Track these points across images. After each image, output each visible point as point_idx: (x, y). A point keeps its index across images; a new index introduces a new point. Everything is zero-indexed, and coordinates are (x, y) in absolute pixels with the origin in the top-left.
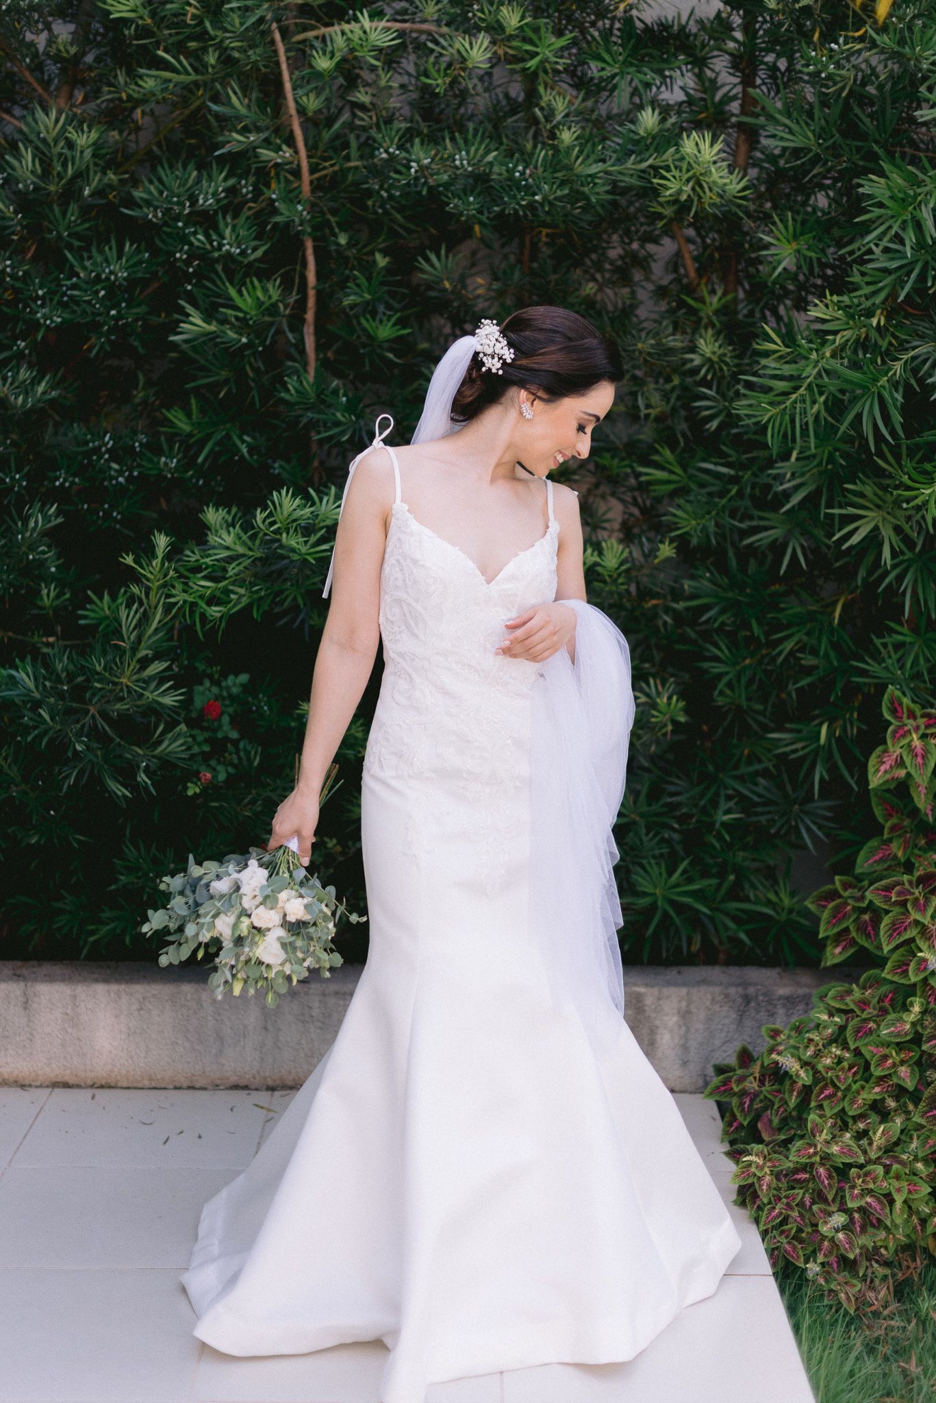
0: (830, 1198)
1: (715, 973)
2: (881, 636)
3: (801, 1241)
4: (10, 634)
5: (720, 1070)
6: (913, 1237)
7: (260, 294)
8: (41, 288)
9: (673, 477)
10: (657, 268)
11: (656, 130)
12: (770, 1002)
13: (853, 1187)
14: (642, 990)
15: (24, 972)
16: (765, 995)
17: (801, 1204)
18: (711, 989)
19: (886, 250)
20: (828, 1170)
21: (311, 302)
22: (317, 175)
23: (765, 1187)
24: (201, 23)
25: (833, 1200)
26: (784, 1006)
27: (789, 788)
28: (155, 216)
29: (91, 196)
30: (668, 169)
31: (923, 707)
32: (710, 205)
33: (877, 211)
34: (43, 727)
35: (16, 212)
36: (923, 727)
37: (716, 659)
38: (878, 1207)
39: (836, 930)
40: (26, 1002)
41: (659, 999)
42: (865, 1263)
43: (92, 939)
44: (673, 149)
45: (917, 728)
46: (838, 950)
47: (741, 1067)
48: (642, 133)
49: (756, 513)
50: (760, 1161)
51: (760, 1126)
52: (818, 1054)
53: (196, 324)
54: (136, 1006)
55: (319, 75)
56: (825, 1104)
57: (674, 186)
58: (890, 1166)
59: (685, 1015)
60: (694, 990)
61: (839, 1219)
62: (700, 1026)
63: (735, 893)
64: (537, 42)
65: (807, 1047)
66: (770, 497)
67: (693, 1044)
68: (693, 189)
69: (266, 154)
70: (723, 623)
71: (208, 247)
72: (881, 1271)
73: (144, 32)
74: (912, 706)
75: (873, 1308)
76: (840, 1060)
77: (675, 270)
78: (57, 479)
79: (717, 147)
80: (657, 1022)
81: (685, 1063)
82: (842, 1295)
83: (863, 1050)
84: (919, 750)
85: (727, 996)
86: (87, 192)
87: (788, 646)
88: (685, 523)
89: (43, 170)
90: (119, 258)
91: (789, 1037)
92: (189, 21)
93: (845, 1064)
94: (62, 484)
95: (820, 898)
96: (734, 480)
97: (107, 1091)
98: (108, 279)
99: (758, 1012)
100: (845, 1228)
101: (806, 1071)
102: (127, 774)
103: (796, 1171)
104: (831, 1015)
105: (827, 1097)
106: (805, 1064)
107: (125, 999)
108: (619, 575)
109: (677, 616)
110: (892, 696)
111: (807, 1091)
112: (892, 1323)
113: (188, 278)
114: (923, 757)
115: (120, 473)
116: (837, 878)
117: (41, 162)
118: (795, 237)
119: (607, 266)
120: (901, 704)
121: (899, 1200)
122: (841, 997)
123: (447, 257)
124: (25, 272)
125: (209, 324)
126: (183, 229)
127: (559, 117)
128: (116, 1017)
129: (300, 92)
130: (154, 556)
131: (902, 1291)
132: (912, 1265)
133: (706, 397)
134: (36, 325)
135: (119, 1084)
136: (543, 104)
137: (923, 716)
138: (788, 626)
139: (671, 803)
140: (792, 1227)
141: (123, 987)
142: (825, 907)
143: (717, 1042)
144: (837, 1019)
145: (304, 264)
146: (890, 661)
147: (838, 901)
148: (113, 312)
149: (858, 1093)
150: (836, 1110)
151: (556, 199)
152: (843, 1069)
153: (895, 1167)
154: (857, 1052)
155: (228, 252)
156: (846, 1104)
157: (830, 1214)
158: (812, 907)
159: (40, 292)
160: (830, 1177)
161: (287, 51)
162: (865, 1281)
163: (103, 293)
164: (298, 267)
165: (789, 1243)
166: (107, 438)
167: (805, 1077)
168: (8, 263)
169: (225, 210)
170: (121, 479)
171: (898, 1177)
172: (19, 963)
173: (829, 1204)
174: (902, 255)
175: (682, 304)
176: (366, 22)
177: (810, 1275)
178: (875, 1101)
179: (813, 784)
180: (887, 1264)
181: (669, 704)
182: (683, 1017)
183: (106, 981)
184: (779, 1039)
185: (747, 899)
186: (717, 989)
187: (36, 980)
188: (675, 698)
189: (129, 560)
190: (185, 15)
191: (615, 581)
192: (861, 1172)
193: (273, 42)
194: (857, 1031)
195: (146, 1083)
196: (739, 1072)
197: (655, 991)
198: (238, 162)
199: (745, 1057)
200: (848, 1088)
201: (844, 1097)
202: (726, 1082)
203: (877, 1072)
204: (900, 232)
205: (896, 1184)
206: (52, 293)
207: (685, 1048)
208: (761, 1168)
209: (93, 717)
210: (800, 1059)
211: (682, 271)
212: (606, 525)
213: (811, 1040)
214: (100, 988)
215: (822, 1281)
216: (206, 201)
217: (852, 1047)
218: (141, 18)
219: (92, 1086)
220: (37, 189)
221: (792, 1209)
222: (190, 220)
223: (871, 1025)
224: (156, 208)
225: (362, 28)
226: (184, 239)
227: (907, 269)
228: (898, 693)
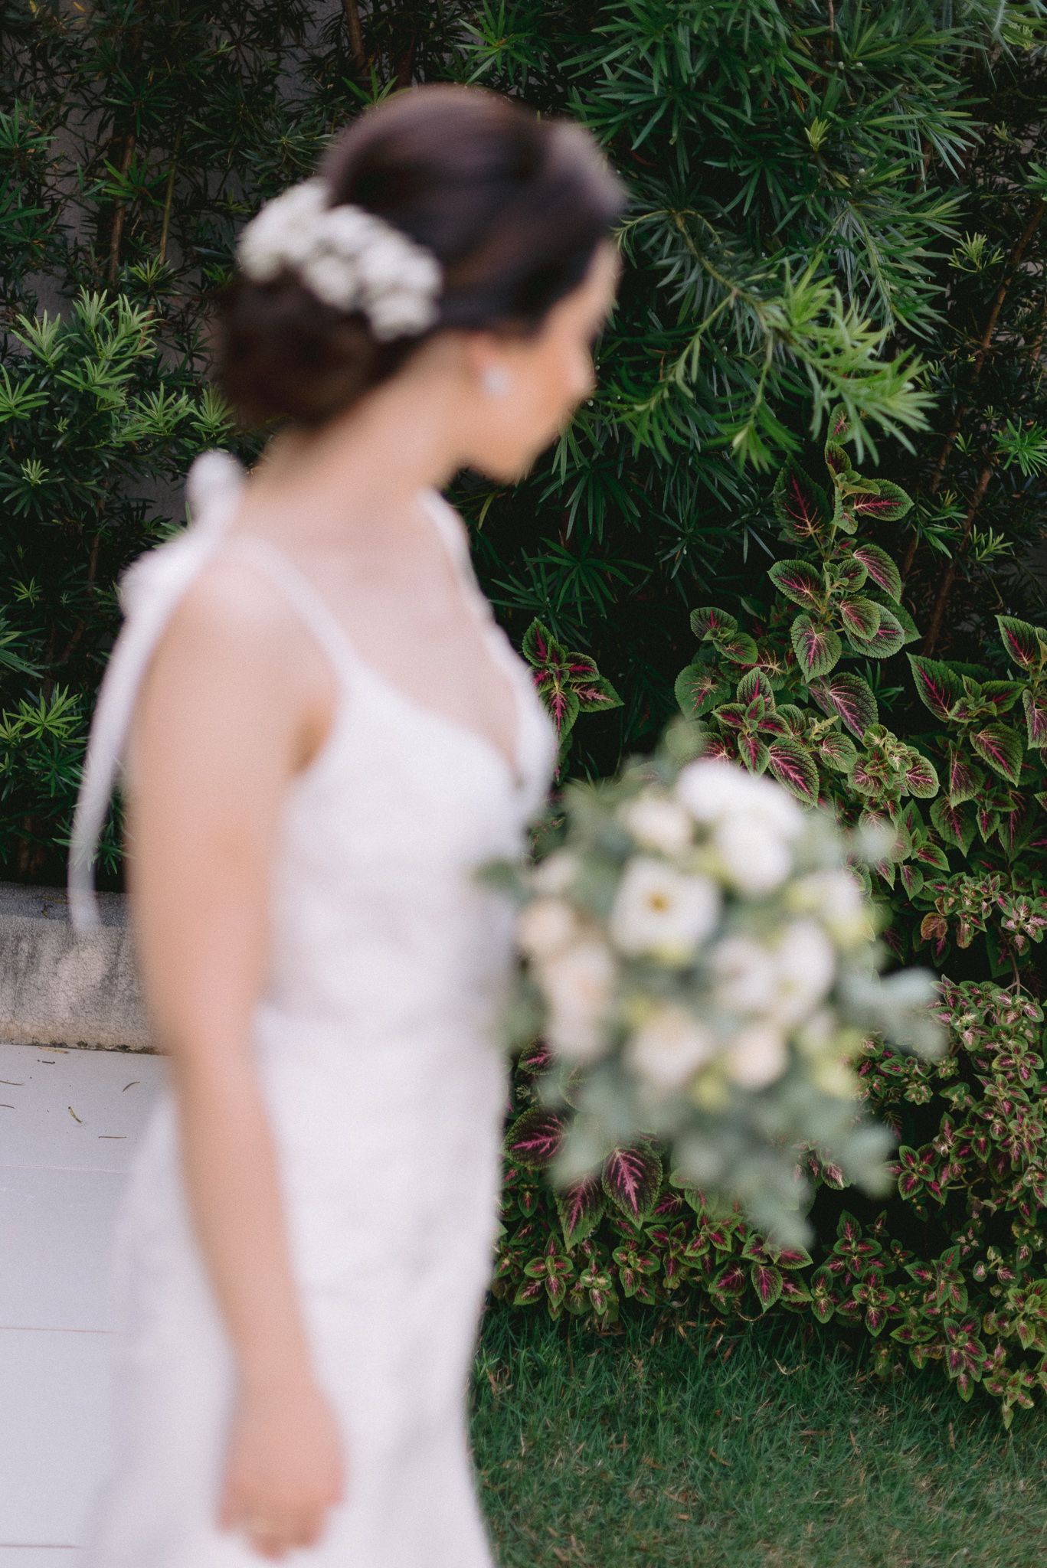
2: (532, 554)
10: (313, 33)
19: (625, 77)
31: (572, 649)
33: (623, 23)
36: (568, 674)
45: (561, 675)
74: (558, 646)
77: (337, 40)
84: (558, 701)
110: (537, 630)
114: (562, 709)
118: (506, 32)
119: (250, 17)
120: (545, 643)
137: (569, 660)
146: (539, 585)
174: (643, 88)
175: (341, 88)
204: (648, 59)
211: (346, 43)
227: (649, 110)
228: (543, 629)
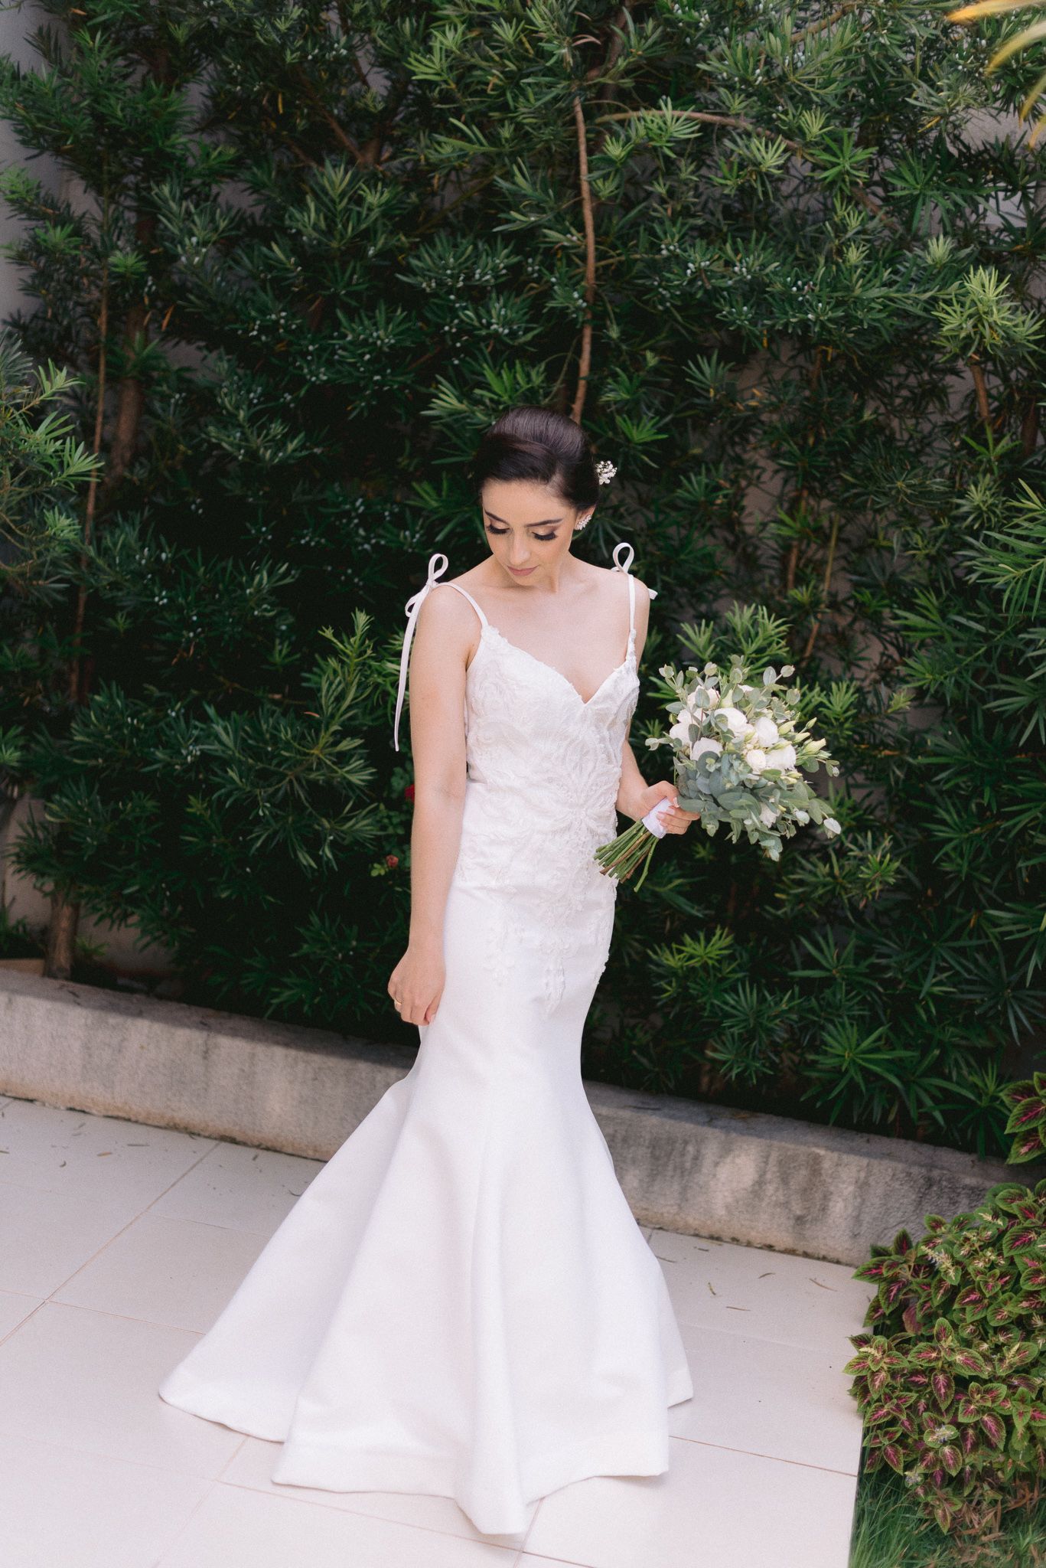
0: (943, 1407)
1: (906, 1148)
3: (905, 1447)
4: (237, 685)
5: (878, 1252)
6: (1035, 1466)
7: (520, 378)
8: (312, 343)
9: (931, 625)
10: (954, 402)
11: (946, 260)
12: (953, 1189)
13: (969, 1402)
14: (822, 1152)
15: (212, 1021)
16: (949, 1180)
17: (913, 1408)
18: (894, 1164)
20: (948, 1378)
21: (581, 393)
22: (603, 263)
23: (877, 1383)
24: (503, 94)
25: (947, 1410)
26: (969, 1196)
27: (1004, 972)
28: (429, 286)
29: (375, 256)
30: (949, 303)
32: (991, 345)
34: (229, 787)
35: (296, 265)
37: (943, 822)
38: (994, 1428)
39: (1024, 1128)
40: (206, 1052)
41: (837, 1165)
42: (973, 1483)
43: (275, 1001)
44: (957, 283)
46: (1024, 1150)
47: (897, 1253)
48: (930, 261)
49: (1001, 676)
50: (879, 1355)
51: (904, 1317)
52: (973, 1255)
53: (447, 401)
54: (310, 1075)
55: (610, 161)
56: (969, 1308)
57: (954, 321)
58: (1016, 1387)
59: (863, 1186)
60: (875, 1162)
61: (947, 1432)
62: (877, 1201)
63: (937, 1069)
64: (838, 152)
65: (962, 1245)
66: (1021, 662)
67: (866, 1218)
68: (975, 326)
69: (553, 235)
70: (957, 786)
71: (476, 323)
72: (990, 1494)
73: (446, 97)
75: (972, 1532)
76: (993, 1266)
78: (303, 537)
79: (1003, 286)
80: (832, 1188)
81: (855, 1236)
82: (940, 1512)
83: (1017, 1260)
85: (909, 1174)
86: (371, 252)
87: (1024, 819)
88: (920, 676)
89: (328, 226)
90: (388, 322)
91: (950, 1231)
92: (489, 92)
93: (997, 1271)
94: (308, 543)
95: (1016, 1092)
96: (986, 638)
97: (270, 1154)
98: (375, 343)
99: (939, 1197)
100: (954, 1443)
101: (956, 1270)
102: (313, 844)
103: (915, 1372)
104: (996, 1216)
105: (972, 1302)
106: (956, 1263)
107: (301, 1066)
108: (847, 719)
109: (910, 770)
111: (953, 1291)
112: (987, 1551)
113: (456, 352)
115: (367, 540)
116: (1036, 1074)
117: (326, 218)
121: (1020, 1425)
122: (1011, 1199)
123: (718, 363)
124: (299, 327)
125: (461, 402)
126: (454, 302)
127: (849, 234)
128: (291, 1082)
129: (596, 174)
130: (353, 634)
131: (1010, 1520)
132: (1028, 1496)
133: (971, 547)
134: (301, 380)
135: (285, 1149)
136: (836, 219)
138: (1022, 801)
139: (878, 964)
140: (898, 1430)
141: (301, 1054)
142: (1019, 1101)
143: (892, 1221)
144: (1000, 1222)
145: (579, 352)
147: (1035, 1098)
148: (377, 378)
149: (1005, 1303)
150: (978, 1317)
151: (829, 320)
152: (993, 1276)
153: (1022, 1389)
154: (1012, 1261)
155: (496, 331)
156: (989, 1313)
157: (940, 1424)
158: (1007, 1100)
159: (311, 348)
160: (948, 1386)
161: (587, 132)
162: (971, 1502)
163: (367, 357)
164: (570, 355)
165: (892, 1446)
166: (358, 503)
167: (953, 1277)
168: (283, 314)
169: (500, 289)
170: (366, 546)
171: (1023, 1400)
172: (210, 1012)
173: (942, 1414)
175: (963, 446)
176: (668, 112)
177: (909, 1483)
178: (1020, 1316)
179: (1025, 974)
180: (1001, 1489)
181: (881, 863)
182: (860, 1188)
183: (287, 1045)
184: (939, 1231)
185: (948, 1078)
186: (900, 1166)
187: (219, 1032)
188: (888, 857)
189: (328, 633)
190: (487, 84)
191: (842, 724)
192: (982, 1388)
193: (573, 121)
194: (1016, 1239)
195: (310, 1153)
196: (894, 1257)
197: (835, 1155)
198: (525, 241)
199: (904, 1243)
200: (994, 1297)
201: (990, 1304)
202: (878, 1266)
203: (1027, 1286)
205: (1022, 1408)
206: (322, 349)
207: (857, 1220)
208: (875, 1361)
209: (291, 782)
210: (952, 1257)
212: (861, 663)
213: (967, 1239)
214: (279, 1052)
215: (920, 1491)
216: (483, 275)
217: (1006, 1255)
218: (445, 82)
219: (258, 1147)
220: (320, 243)
221: (901, 1411)
222: (460, 294)
223: (1033, 1235)
224: (430, 279)
225: (663, 117)
226: (453, 312)
